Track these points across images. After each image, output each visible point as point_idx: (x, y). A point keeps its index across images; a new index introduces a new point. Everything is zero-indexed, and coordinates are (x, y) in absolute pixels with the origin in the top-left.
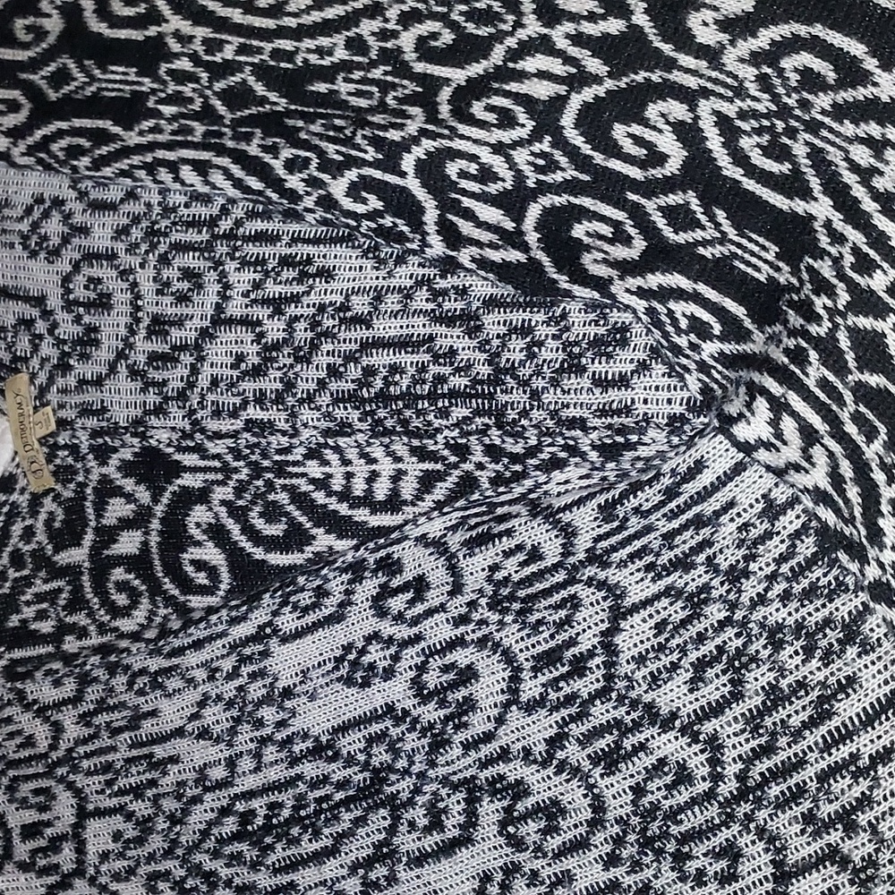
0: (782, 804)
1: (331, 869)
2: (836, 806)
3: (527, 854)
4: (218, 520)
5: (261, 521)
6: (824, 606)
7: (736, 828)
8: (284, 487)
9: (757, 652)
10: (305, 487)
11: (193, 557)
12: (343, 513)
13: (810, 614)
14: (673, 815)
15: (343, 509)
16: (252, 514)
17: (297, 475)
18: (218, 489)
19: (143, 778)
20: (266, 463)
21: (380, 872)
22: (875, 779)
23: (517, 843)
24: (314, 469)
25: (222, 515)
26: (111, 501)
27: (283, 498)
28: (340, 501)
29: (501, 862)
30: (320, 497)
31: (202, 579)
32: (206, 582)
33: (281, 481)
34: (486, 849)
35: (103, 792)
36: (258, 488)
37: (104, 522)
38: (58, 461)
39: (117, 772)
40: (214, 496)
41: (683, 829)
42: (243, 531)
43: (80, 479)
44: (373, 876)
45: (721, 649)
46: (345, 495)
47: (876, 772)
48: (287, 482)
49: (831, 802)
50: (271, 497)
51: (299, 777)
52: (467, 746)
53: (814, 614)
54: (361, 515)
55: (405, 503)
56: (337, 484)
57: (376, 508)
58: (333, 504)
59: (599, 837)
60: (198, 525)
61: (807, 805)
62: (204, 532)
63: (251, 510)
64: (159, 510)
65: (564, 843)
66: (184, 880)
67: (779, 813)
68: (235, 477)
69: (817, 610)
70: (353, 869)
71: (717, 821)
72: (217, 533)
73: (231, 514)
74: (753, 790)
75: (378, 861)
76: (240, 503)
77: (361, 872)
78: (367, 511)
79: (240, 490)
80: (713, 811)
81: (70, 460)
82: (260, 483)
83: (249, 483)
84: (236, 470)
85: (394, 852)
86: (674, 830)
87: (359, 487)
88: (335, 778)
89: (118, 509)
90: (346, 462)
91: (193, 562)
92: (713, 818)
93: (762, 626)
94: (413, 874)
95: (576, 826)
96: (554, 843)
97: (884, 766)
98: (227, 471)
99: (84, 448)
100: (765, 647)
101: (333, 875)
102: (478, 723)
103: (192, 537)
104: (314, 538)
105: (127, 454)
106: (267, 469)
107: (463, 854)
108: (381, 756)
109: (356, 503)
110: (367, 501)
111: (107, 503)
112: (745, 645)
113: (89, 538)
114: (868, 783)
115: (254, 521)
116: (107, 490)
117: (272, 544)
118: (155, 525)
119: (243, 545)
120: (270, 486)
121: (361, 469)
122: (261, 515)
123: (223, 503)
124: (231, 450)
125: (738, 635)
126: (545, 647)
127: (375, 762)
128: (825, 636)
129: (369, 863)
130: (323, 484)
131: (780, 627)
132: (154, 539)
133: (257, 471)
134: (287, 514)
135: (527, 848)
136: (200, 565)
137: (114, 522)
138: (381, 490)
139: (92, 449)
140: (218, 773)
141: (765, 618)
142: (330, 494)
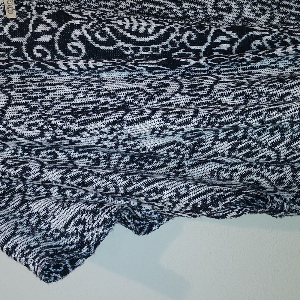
0: (254, 117)
1: (100, 124)
2: (271, 119)
3: (169, 124)
4: (83, 34)
5: (99, 36)
6: (275, 90)
7: (239, 122)
8: (108, 27)
9: (254, 96)
10: (116, 27)
11: (72, 44)
12: (128, 36)
13: (271, 91)
14: (220, 117)
15: (128, 35)
16: (96, 34)
17: (114, 24)
18: (85, 25)
19: (38, 95)
20: (103, 19)
21: (117, 126)
22: (284, 114)
23: (167, 120)
24: (120, 22)
25: (85, 33)
26: (40, 25)
27: (107, 30)
28: (127, 32)
29: (160, 125)
30: (121, 31)
31: (75, 51)
32: (76, 53)
33: (108, 25)
34: (155, 121)
35: (21, 98)
36: (99, 26)
37: (36, 31)
38: (20, 10)
39: (29, 92)
40: (83, 27)
41: (222, 121)
42: (92, 39)
43: (29, 17)
44: (114, 127)
45: (244, 93)
46: (129, 31)
47: (284, 112)
48: (110, 25)
49: (269, 118)
50: (104, 29)
51: (98, 101)
52: (159, 101)
53: (272, 91)
54: (134, 37)
55: (150, 35)
56: (127, 27)
57: (139, 35)
58: (125, 33)
59: (194, 121)
60: (76, 35)
61: (262, 117)
62: (78, 38)
63: (96, 32)
64: (60, 30)
65: (182, 121)
66: (43, 126)
67: (253, 119)
68: (92, 22)
69: (273, 91)
70: (108, 125)
71: (233, 120)
72: (82, 38)
73: (88, 33)
74: (246, 112)
75: (117, 123)
76: (92, 30)
77: (111, 126)
78: (136, 36)
79: (93, 26)
80: (232, 117)
81: (25, 11)
82: (101, 25)
83: (97, 24)
84: (93, 20)
85: (124, 120)
86: (219, 121)
87: (134, 29)
88: (111, 103)
89: (42, 28)
90: (131, 21)
91: (72, 46)
92: (232, 119)
93: (257, 91)
94: (129, 127)
95: (187, 117)
96: (179, 121)
97: (287, 110)
98: (89, 20)
99: (33, 8)
100: (256, 96)
101: (100, 127)
102: (165, 95)
103: (73, 39)
104: (117, 42)
105: (50, 12)
106: (104, 21)
107: (147, 122)
108: (129, 99)
109: (132, 33)
110: (137, 33)
111: (39, 26)
112: (251, 94)
113: (28, 35)
114: (281, 114)
115: (96, 36)
116: (39, 21)
117: (101, 43)
118: (58, 34)
119: (91, 43)
120: (104, 26)
121: (136, 24)
122: (99, 34)
123: (86, 29)
124: (92, 14)
125: (250, 91)
126: (192, 84)
127: (127, 100)
128: (273, 98)
129: (114, 123)
130: (122, 27)
131: (262, 92)
132: (56, 38)
133: (100, 21)
134: (109, 35)
135: (169, 122)
136: (74, 47)
137: (40, 31)
138: (141, 30)
139: (36, 8)
140: (69, 97)
141: (258, 89)
142: (124, 30)
